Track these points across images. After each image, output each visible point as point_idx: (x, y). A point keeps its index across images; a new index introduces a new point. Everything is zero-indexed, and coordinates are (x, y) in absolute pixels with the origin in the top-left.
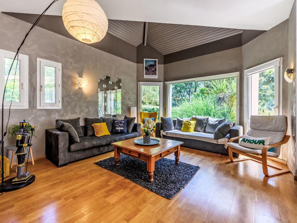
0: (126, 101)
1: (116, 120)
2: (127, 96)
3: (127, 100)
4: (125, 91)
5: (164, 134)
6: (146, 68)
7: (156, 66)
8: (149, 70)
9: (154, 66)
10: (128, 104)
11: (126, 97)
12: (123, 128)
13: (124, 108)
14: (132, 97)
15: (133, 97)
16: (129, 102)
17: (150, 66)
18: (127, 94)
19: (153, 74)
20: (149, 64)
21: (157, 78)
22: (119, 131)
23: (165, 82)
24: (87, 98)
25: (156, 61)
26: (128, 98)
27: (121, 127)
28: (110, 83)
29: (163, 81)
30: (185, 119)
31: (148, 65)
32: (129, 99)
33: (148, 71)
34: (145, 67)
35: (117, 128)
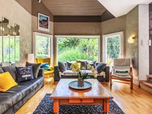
1: (20, 68)
3: (24, 47)
4: (23, 38)
5: (62, 74)
6: (40, 22)
7: (48, 22)
8: (42, 24)
9: (46, 21)
10: (25, 51)
11: (23, 44)
12: (30, 75)
14: (28, 45)
16: (26, 49)
17: (43, 20)
21: (49, 31)
22: (26, 79)
23: (55, 36)
25: (48, 18)
27: (27, 74)
28: (9, 26)
29: (53, 34)
30: (73, 62)
34: (40, 20)
35: (23, 76)
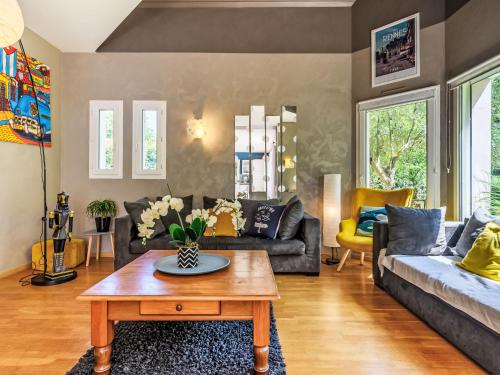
0: (311, 160)
2: (318, 146)
3: (315, 156)
5: (386, 262)
6: (380, 57)
7: (413, 38)
8: (389, 60)
9: (407, 39)
10: (321, 166)
12: (266, 226)
13: (308, 178)
14: (334, 149)
15: (339, 147)
16: (323, 163)
17: (393, 44)
18: (317, 142)
19: (402, 68)
20: (387, 40)
21: (418, 75)
22: (259, 232)
23: (449, 82)
24: (210, 158)
25: (412, 22)
26: (318, 152)
27: (263, 222)
29: (440, 80)
31: (384, 46)
32: (321, 154)
33: (385, 62)
34: (377, 53)
35: (257, 225)
